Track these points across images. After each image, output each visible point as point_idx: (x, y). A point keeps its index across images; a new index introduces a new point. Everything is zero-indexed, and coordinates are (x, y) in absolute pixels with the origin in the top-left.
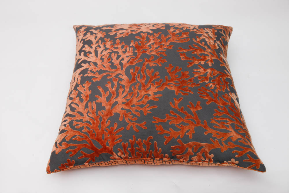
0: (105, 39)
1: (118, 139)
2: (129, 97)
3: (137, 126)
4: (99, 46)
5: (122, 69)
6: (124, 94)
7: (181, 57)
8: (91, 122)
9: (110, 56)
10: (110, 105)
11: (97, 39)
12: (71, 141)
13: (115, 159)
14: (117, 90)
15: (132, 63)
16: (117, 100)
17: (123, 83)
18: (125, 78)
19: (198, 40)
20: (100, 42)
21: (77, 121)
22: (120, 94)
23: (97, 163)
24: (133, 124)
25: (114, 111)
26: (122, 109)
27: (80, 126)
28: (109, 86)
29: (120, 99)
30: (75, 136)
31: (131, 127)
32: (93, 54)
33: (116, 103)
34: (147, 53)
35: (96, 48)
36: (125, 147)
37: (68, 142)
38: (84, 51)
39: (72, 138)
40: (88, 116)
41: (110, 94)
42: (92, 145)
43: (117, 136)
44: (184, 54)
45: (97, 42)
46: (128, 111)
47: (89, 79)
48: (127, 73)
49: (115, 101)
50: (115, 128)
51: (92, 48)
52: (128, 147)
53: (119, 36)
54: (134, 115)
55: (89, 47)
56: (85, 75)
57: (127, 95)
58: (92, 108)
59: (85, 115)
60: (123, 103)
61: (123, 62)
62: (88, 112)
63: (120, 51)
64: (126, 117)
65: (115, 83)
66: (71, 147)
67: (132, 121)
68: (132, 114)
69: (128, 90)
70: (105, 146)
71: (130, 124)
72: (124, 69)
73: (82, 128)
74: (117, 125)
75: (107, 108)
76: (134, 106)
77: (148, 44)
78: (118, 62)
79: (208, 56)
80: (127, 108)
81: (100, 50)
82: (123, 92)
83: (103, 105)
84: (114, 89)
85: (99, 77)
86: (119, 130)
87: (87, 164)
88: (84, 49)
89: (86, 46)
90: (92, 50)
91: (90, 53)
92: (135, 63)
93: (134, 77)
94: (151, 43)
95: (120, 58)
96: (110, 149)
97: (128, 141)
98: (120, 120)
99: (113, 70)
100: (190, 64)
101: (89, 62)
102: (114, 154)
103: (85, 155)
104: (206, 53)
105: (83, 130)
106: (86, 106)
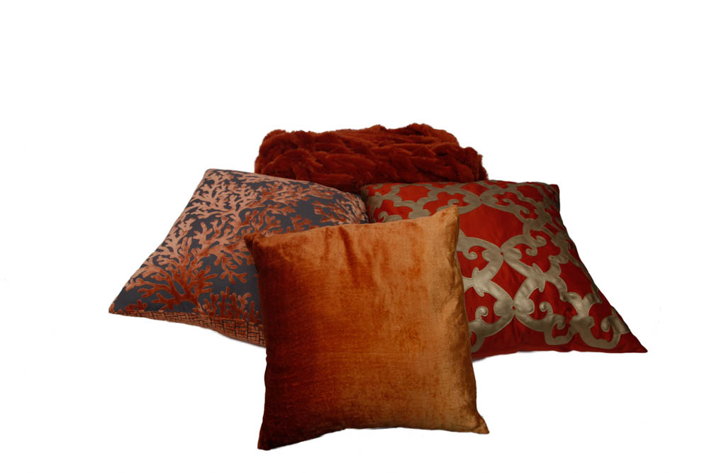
0: (230, 182)
1: (207, 287)
2: (234, 240)
3: (234, 276)
4: (220, 187)
5: (237, 210)
6: (230, 236)
7: (316, 210)
8: (180, 260)
9: (228, 197)
10: (209, 243)
11: (221, 180)
12: (148, 278)
13: (198, 312)
14: (223, 230)
15: (251, 206)
16: (219, 240)
17: (232, 224)
18: (237, 219)
19: (343, 202)
20: (223, 183)
21: (163, 256)
22: (225, 235)
23: (175, 314)
24: (231, 273)
25: (211, 252)
26: (222, 251)
27: (165, 262)
28: (215, 223)
29: (223, 241)
30: (155, 273)
31: (227, 276)
32: (210, 194)
33: (217, 243)
34: (274, 200)
35: (216, 189)
36: (214, 299)
37: (145, 279)
38: (201, 190)
39: (150, 275)
40: (178, 253)
41: (213, 232)
42: (173, 288)
43: (207, 284)
44: (320, 209)
45: (220, 183)
46: (229, 255)
47: (195, 216)
48: (242, 215)
49: (216, 240)
50: (207, 272)
51: (211, 187)
52: (218, 300)
53: (248, 181)
54: (235, 263)
55: (208, 187)
56: (192, 214)
57: (233, 237)
58: (187, 244)
59: (175, 251)
60: (225, 245)
61: (240, 204)
62: (180, 248)
63: (242, 194)
64: (224, 262)
65: (224, 222)
66: (145, 286)
67: (229, 269)
68: (233, 260)
69: (236, 232)
70: (189, 292)
71: (226, 272)
72: (239, 211)
73: (166, 265)
74: (209, 270)
75: (205, 246)
76: (237, 251)
77: (279, 192)
78: (235, 203)
79: (349, 220)
80: (228, 252)
81: (219, 191)
82: (229, 234)
83: (200, 243)
84: (220, 227)
85: (207, 215)
86: (212, 276)
87: (162, 311)
88: (202, 188)
89: (206, 185)
90: (211, 191)
91: (207, 192)
92: (254, 207)
93: (248, 221)
94: (283, 191)
95: (239, 201)
96: (195, 297)
97: (219, 293)
98: (216, 263)
99: (226, 210)
100: (325, 219)
101: (201, 202)
102: (199, 304)
103: (162, 299)
104: (347, 216)
105: (167, 269)
106: (180, 242)
